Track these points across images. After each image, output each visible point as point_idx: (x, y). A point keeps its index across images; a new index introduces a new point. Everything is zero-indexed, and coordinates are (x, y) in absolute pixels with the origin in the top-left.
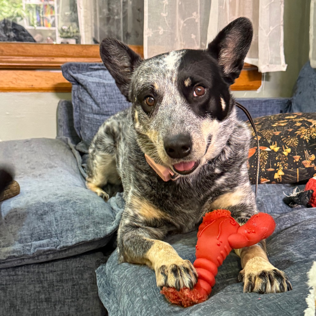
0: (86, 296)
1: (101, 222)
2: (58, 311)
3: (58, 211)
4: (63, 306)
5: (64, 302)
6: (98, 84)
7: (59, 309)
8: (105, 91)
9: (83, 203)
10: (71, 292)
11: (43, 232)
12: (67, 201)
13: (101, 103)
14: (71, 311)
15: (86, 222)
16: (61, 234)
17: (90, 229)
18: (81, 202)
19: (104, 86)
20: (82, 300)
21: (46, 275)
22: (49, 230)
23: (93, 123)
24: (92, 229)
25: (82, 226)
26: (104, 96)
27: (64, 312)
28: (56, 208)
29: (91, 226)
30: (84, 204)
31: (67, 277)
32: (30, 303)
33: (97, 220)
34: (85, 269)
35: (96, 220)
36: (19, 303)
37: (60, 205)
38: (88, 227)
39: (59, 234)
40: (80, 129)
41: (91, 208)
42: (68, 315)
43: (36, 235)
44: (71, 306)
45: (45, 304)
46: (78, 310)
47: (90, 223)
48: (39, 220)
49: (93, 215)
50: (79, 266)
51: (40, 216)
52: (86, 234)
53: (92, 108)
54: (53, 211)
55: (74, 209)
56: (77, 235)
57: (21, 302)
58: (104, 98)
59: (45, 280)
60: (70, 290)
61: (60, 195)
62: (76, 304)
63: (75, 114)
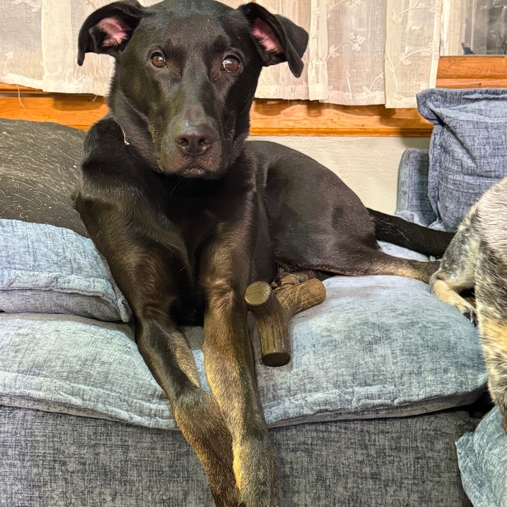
0: (437, 479)
1: (468, 363)
2: (391, 496)
3: (397, 340)
4: (399, 489)
5: (401, 483)
6: (476, 125)
7: (392, 492)
8: (487, 137)
9: (439, 329)
10: (412, 468)
11: (372, 373)
12: (412, 323)
13: (478, 158)
14: (411, 498)
15: (444, 362)
16: (401, 379)
17: (449, 375)
18: (435, 328)
19: (486, 128)
20: (431, 484)
21: (373, 437)
22: (383, 371)
23: (462, 190)
24: (453, 375)
25: (436, 369)
26: (485, 145)
27: (401, 499)
28: (394, 333)
29: (452, 369)
30: (441, 331)
31: (407, 444)
32: (347, 477)
33: (462, 360)
34: (437, 434)
35: (459, 360)
36: (330, 475)
37: (400, 330)
38: (446, 371)
39: (398, 378)
40: (438, 199)
41: (453, 339)
42: (407, 505)
43: (361, 376)
44: (412, 491)
45: (371, 482)
46: (424, 499)
47: (450, 364)
48: (367, 352)
49: (455, 350)
50: (428, 428)
51: (367, 345)
52: (443, 383)
53: (462, 165)
54: (388, 338)
55: (423, 339)
56: (427, 383)
57: (334, 475)
58: (484, 149)
59: (371, 445)
60: (411, 465)
61: (400, 312)
62: (420, 488)
63: (432, 174)
